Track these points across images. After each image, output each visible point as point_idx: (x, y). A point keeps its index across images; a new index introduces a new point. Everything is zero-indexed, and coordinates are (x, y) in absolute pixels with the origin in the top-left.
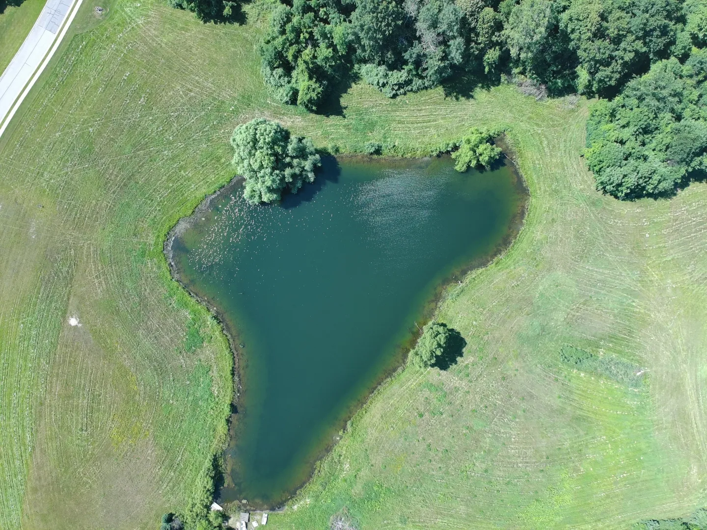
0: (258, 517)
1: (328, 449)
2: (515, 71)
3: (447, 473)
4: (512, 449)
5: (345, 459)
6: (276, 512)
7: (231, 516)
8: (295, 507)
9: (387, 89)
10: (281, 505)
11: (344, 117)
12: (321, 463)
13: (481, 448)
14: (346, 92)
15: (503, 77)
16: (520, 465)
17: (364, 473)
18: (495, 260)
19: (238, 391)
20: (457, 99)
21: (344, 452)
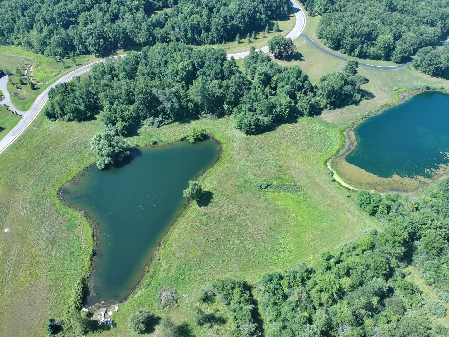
0: (112, 309)
1: (152, 260)
2: (202, 113)
3: (221, 250)
4: (250, 229)
5: (162, 261)
6: (124, 303)
7: (94, 313)
8: (136, 297)
9: (155, 124)
10: (126, 298)
11: (140, 136)
12: (149, 267)
13: (235, 233)
14: (139, 129)
15: (199, 116)
16: (258, 235)
17: (175, 264)
18: (216, 164)
19: (97, 244)
20: (185, 124)
21: (161, 258)
